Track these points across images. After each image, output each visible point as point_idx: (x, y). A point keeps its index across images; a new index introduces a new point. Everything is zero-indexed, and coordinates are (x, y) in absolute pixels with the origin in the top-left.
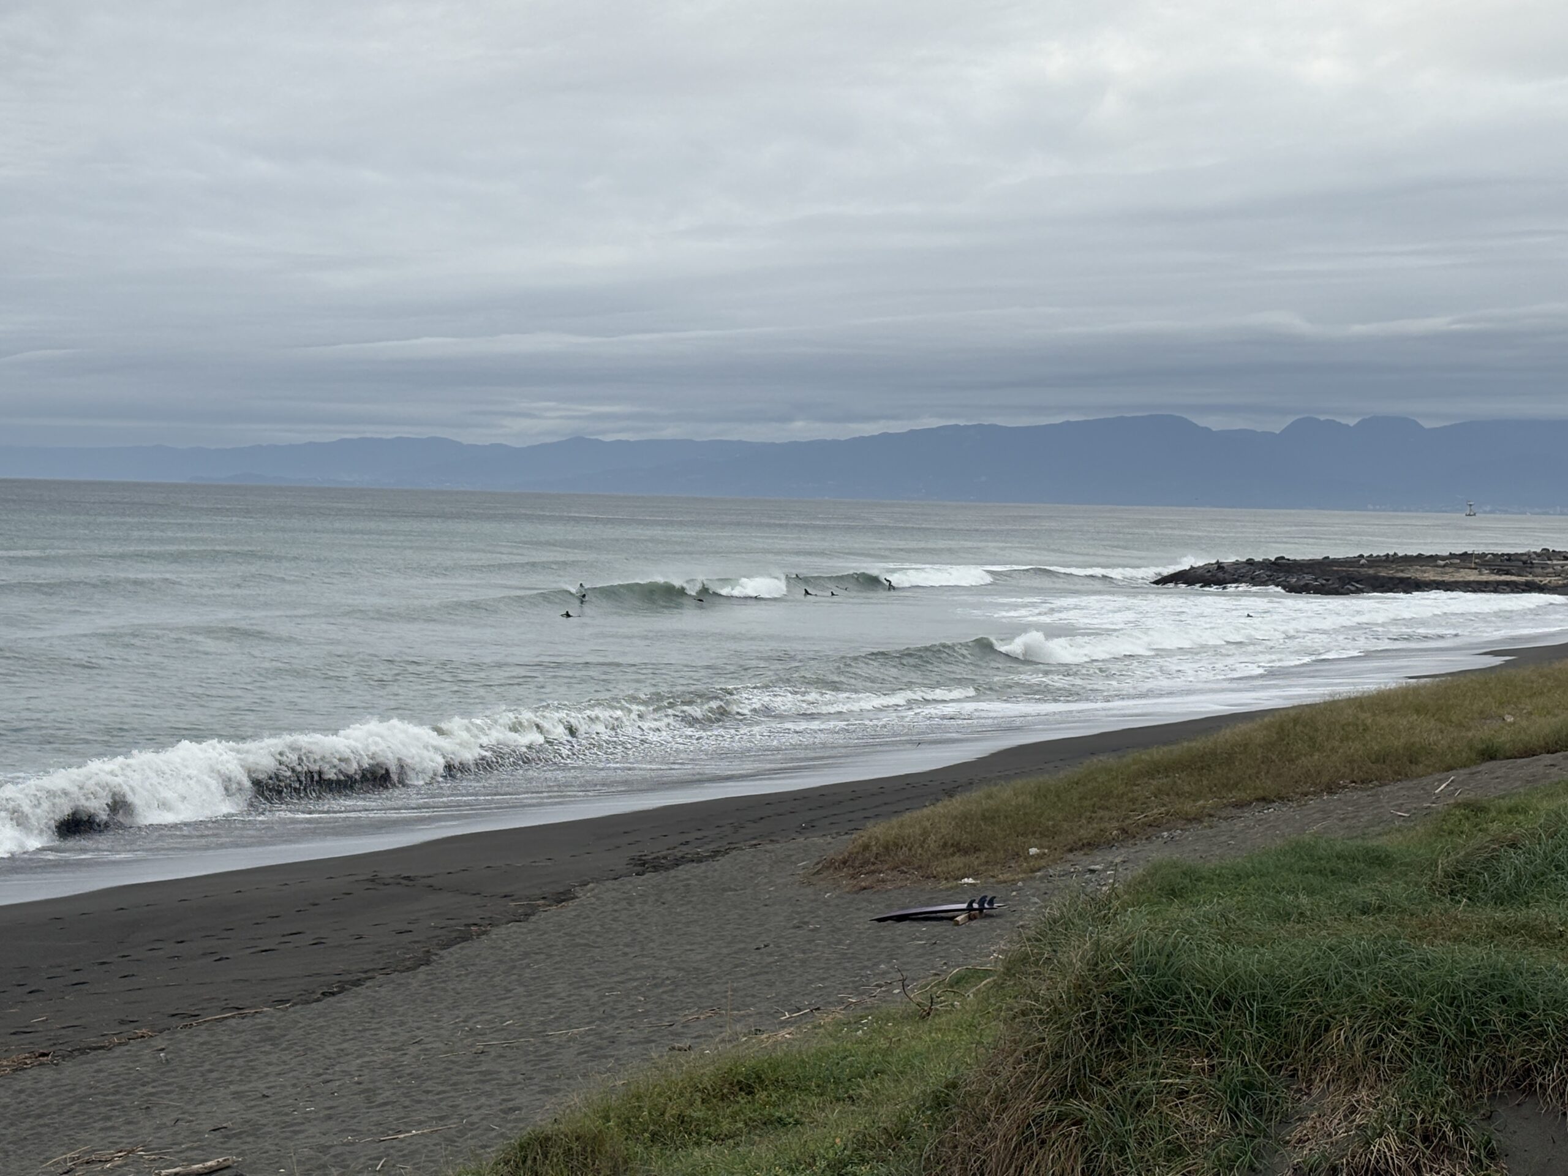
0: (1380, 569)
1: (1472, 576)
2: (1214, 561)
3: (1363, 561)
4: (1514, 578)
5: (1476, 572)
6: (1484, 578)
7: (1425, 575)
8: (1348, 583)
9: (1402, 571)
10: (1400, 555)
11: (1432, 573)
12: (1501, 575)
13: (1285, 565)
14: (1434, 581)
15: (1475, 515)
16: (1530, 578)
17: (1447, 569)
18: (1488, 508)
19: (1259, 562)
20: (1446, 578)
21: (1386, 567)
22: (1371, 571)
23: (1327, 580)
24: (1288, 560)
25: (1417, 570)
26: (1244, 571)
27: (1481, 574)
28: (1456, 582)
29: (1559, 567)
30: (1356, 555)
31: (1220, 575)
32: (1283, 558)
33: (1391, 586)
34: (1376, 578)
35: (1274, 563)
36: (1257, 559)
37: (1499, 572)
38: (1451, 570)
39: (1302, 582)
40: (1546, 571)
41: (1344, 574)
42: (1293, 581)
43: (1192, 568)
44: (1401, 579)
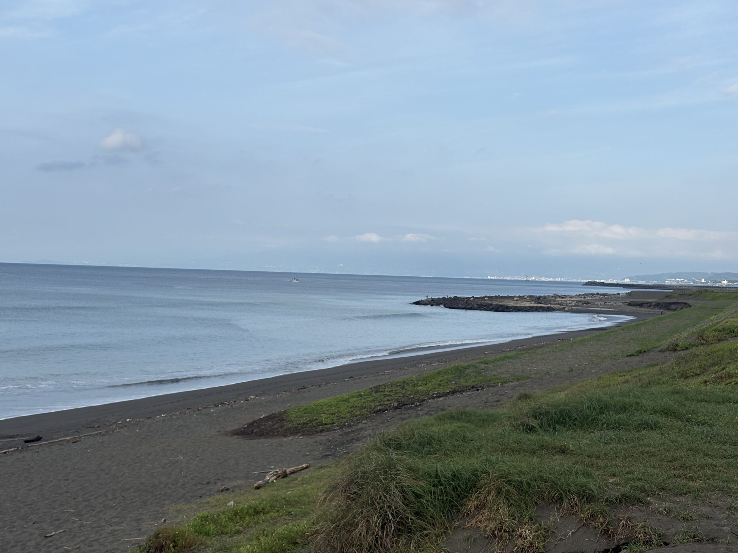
0: (493, 301)
1: (527, 304)
3: (486, 298)
4: (543, 305)
5: (530, 303)
6: (532, 305)
7: (510, 304)
8: (481, 308)
9: (501, 302)
10: (501, 296)
11: (512, 303)
13: (457, 299)
14: (513, 306)
16: (549, 305)
17: (518, 302)
20: (518, 305)
21: (495, 301)
22: (490, 302)
23: (473, 305)
24: (459, 297)
25: (507, 302)
26: (442, 301)
27: (531, 303)
28: (522, 307)
29: (560, 301)
30: (484, 296)
31: (432, 303)
32: (456, 297)
33: (497, 309)
34: (491, 305)
35: (453, 299)
36: (446, 297)
37: (538, 303)
38: (520, 302)
39: (463, 306)
40: (555, 303)
41: (479, 303)
42: (460, 306)
43: (422, 300)
44: (501, 306)
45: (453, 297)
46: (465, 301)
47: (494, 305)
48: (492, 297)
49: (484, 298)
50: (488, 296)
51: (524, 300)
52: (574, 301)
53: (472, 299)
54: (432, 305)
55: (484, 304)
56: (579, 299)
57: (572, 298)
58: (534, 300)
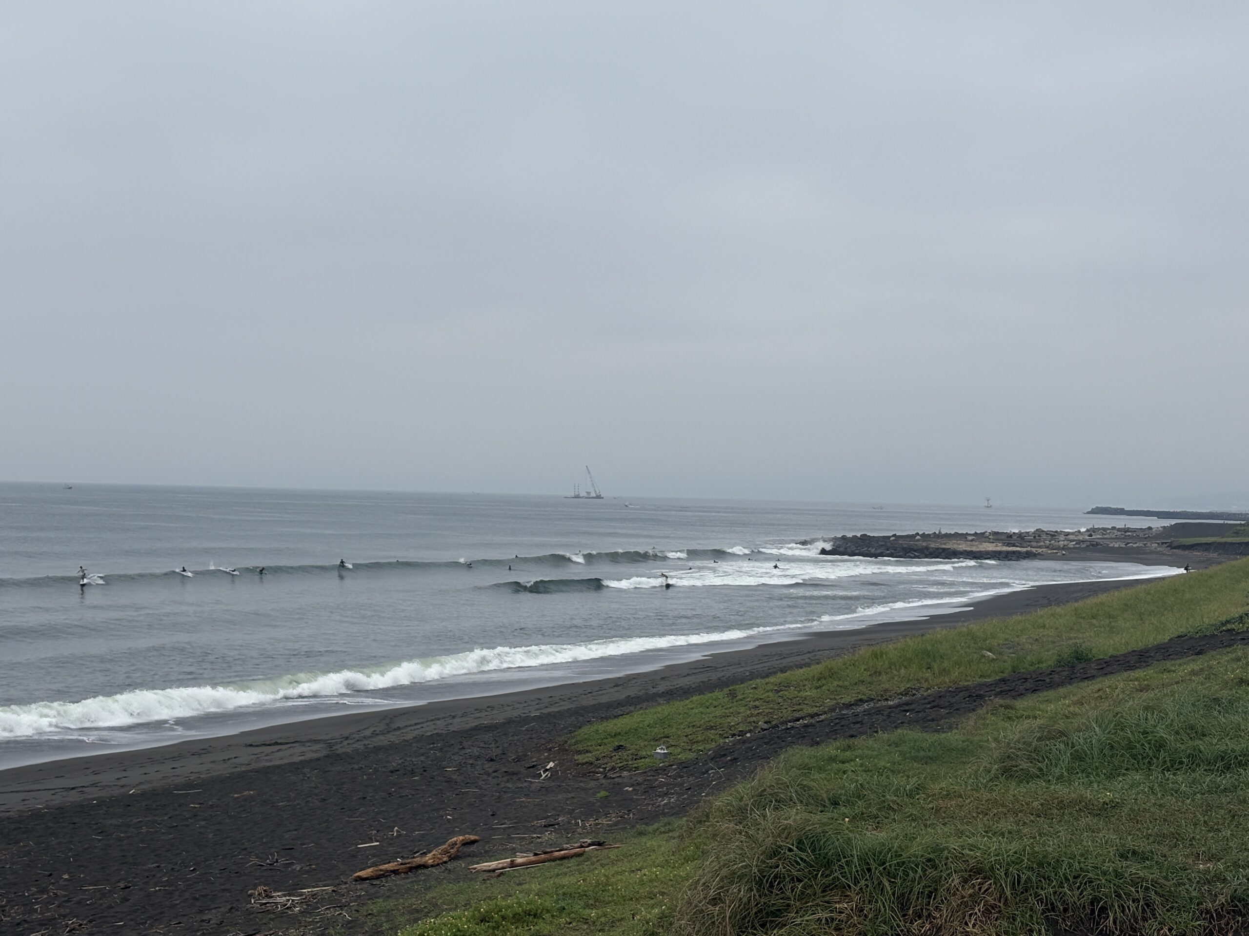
0: (929, 542)
1: (990, 547)
3: (918, 537)
4: (1018, 549)
5: (994, 544)
6: (998, 549)
7: (960, 546)
9: (945, 544)
10: (943, 532)
11: (964, 545)
12: (1010, 547)
13: (867, 539)
14: (965, 551)
16: (1029, 549)
17: (974, 543)
21: (933, 541)
22: (924, 544)
25: (954, 543)
27: (997, 546)
28: (980, 553)
29: (1048, 542)
30: (914, 533)
33: (937, 554)
34: (927, 548)
37: (1008, 545)
38: (977, 543)
39: (879, 551)
40: (1039, 544)
41: (905, 546)
42: (873, 551)
44: (944, 549)
46: (881, 543)
47: (933, 548)
48: (929, 535)
49: (913, 536)
50: (920, 533)
51: (984, 539)
53: (893, 538)
55: (915, 548)
56: (1081, 538)
57: (1069, 536)
58: (1002, 540)
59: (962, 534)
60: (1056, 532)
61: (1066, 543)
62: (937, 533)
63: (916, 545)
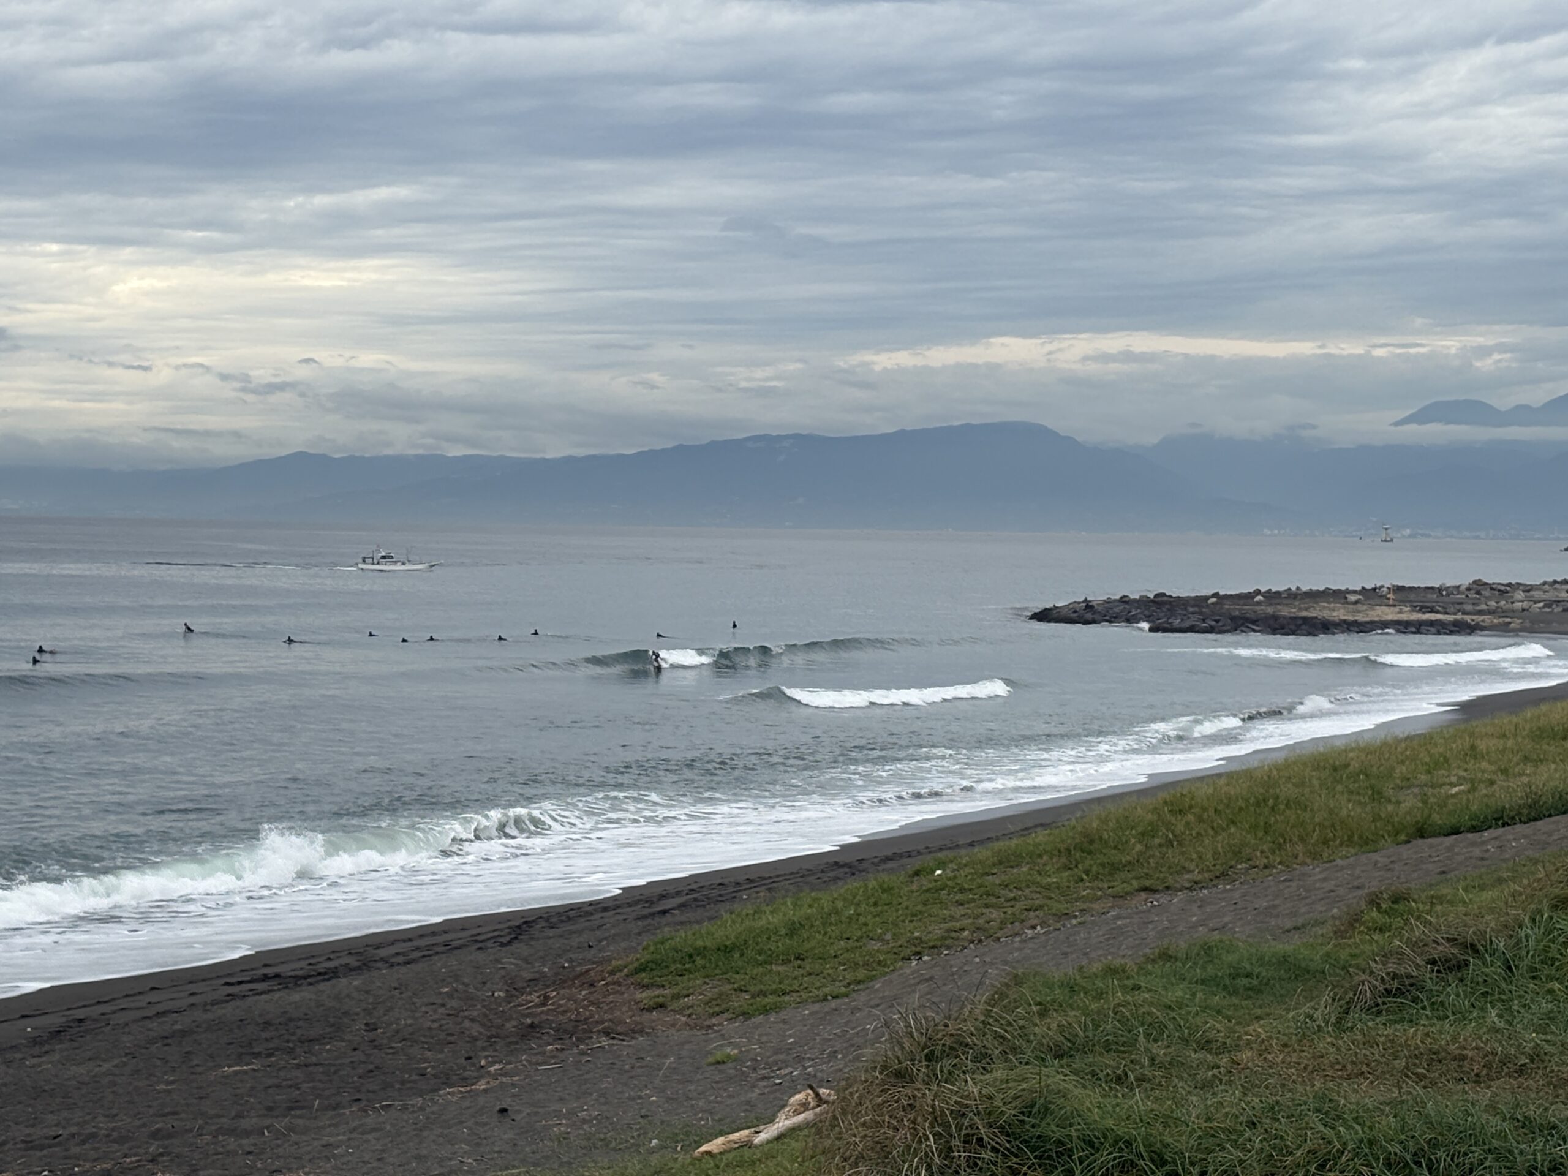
0: (1279, 607)
1: (1391, 615)
2: (1081, 600)
3: (1259, 598)
4: (1440, 616)
5: (1397, 609)
6: (1404, 617)
7: (1335, 614)
8: (1243, 624)
9: (1307, 609)
10: (1304, 589)
11: (1342, 611)
12: (1424, 613)
13: (1164, 603)
14: (1345, 621)
15: (1392, 540)
16: (1459, 616)
17: (1359, 607)
18: (1408, 532)
19: (1135, 600)
20: (1360, 618)
21: (1287, 605)
22: (1270, 610)
23: (1217, 621)
24: (1170, 596)
25: (1324, 607)
26: (1117, 610)
27: (1401, 612)
28: (1372, 622)
29: (1493, 603)
31: (1089, 616)
32: (1164, 595)
33: (1293, 627)
34: (1275, 617)
35: (1153, 601)
36: (1132, 597)
37: (1423, 609)
38: (1365, 607)
39: (1187, 624)
40: (1478, 608)
41: (1237, 613)
42: (1177, 622)
43: (1055, 607)
44: (1305, 619)
45: (1152, 596)
46: (1191, 609)
47: (1284, 617)
48: (1278, 593)
49: (1249, 596)
50: (1263, 590)
51: (1378, 601)
52: (1540, 602)
53: (1213, 600)
54: (1086, 622)
55: (1252, 616)
56: (1551, 595)
57: (1532, 593)
58: (1411, 601)
59: (1339, 591)
60: (1509, 585)
61: (1525, 605)
62: (1294, 589)
63: (1255, 612)
